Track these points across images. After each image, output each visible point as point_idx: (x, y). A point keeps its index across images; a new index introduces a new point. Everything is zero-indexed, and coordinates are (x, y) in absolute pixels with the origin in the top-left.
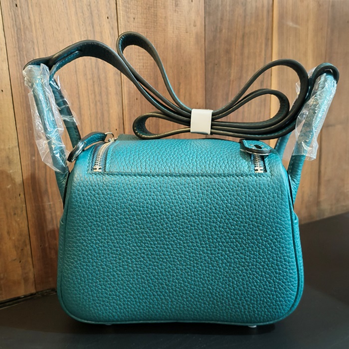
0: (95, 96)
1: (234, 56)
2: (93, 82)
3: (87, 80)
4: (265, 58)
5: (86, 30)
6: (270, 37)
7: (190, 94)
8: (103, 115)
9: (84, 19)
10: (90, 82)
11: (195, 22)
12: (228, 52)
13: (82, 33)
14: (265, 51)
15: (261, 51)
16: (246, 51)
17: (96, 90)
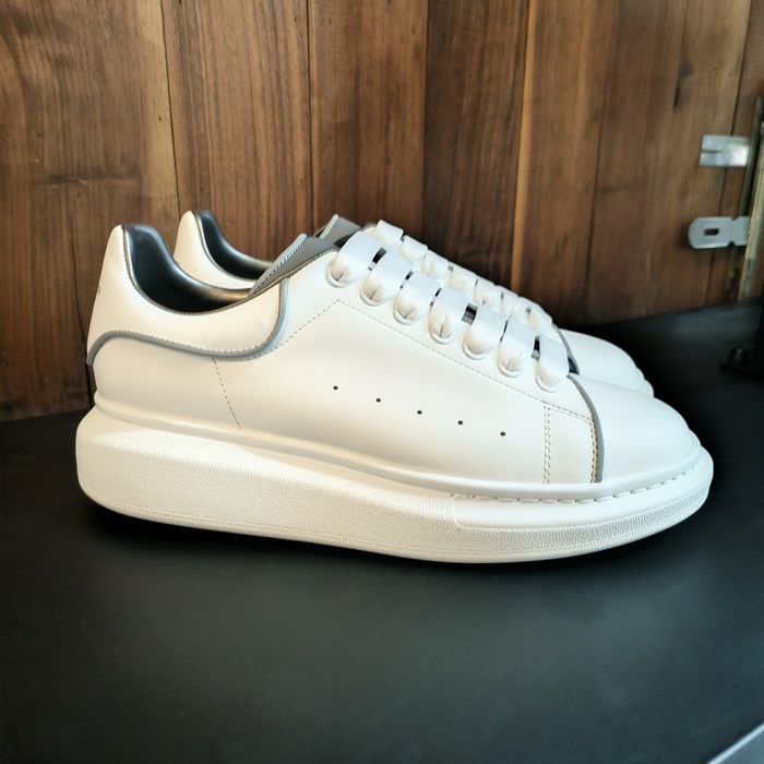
0: (275, 131)
1: (467, 79)
2: (274, 111)
3: (264, 106)
4: (514, 83)
5: (266, 37)
6: (522, 50)
7: (403, 135)
8: (284, 158)
9: (265, 22)
10: (270, 111)
11: (414, 27)
12: (460, 72)
13: (261, 41)
14: (515, 72)
15: (508, 73)
16: (486, 72)
17: (277, 121)
